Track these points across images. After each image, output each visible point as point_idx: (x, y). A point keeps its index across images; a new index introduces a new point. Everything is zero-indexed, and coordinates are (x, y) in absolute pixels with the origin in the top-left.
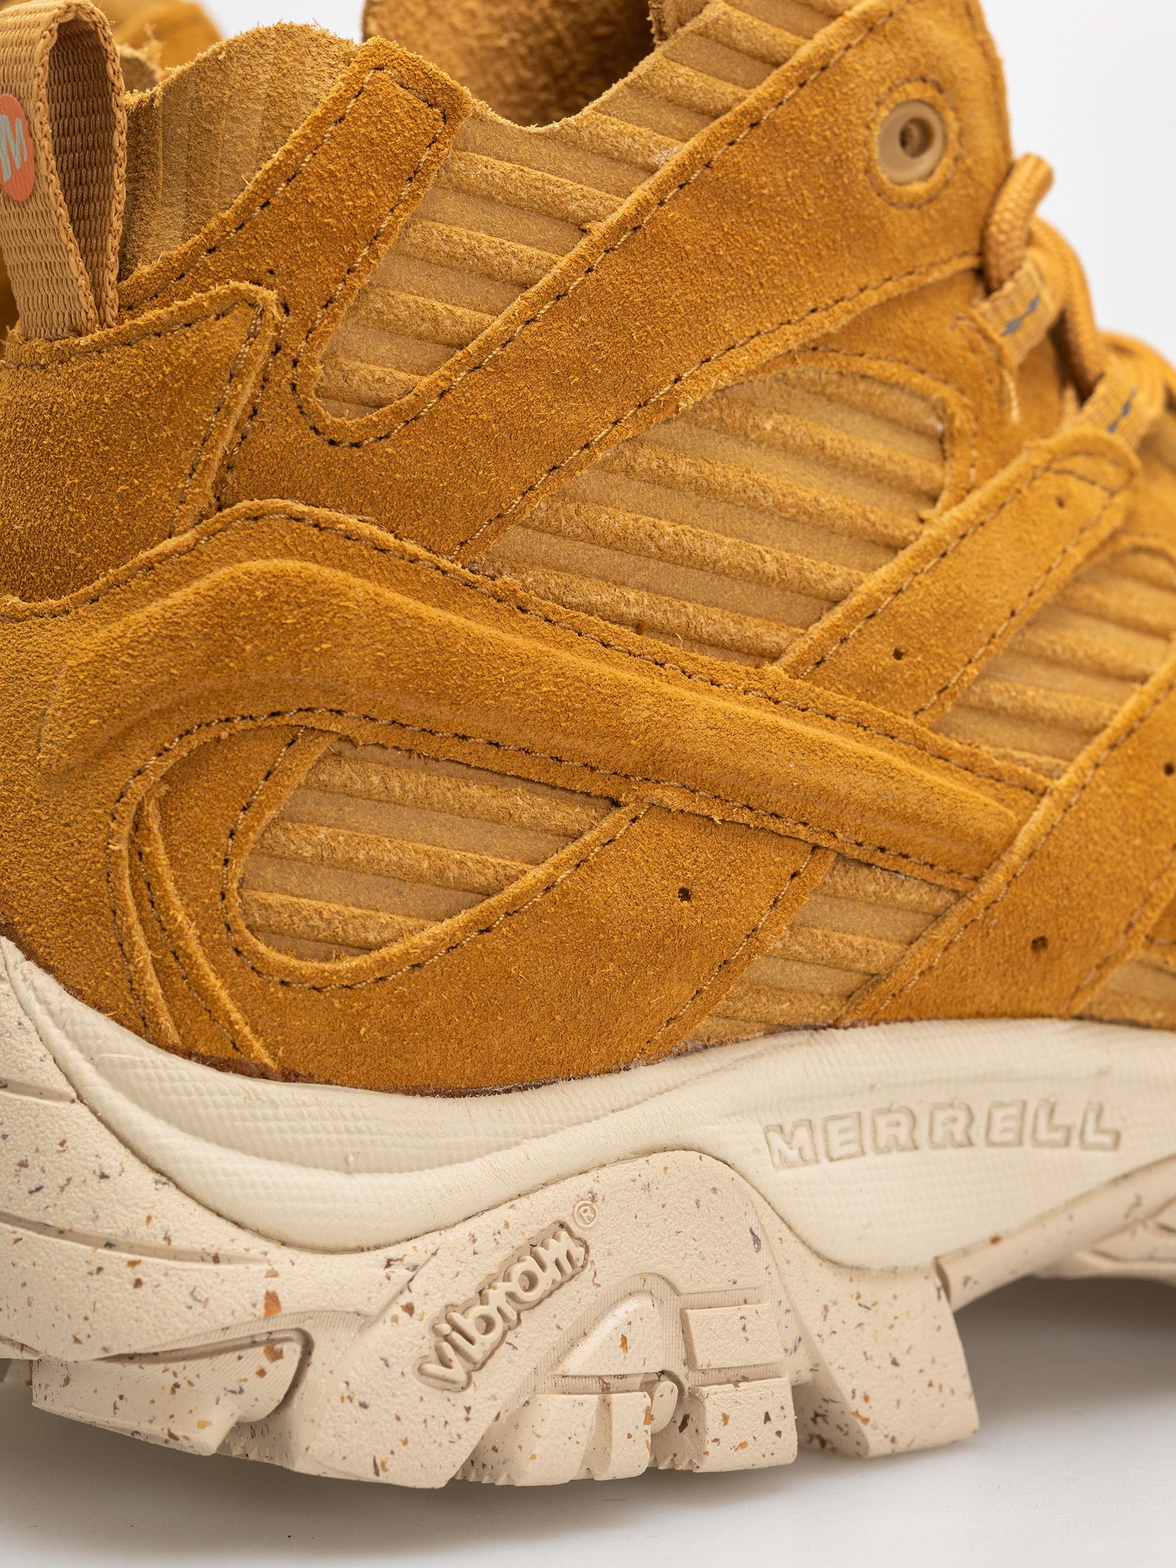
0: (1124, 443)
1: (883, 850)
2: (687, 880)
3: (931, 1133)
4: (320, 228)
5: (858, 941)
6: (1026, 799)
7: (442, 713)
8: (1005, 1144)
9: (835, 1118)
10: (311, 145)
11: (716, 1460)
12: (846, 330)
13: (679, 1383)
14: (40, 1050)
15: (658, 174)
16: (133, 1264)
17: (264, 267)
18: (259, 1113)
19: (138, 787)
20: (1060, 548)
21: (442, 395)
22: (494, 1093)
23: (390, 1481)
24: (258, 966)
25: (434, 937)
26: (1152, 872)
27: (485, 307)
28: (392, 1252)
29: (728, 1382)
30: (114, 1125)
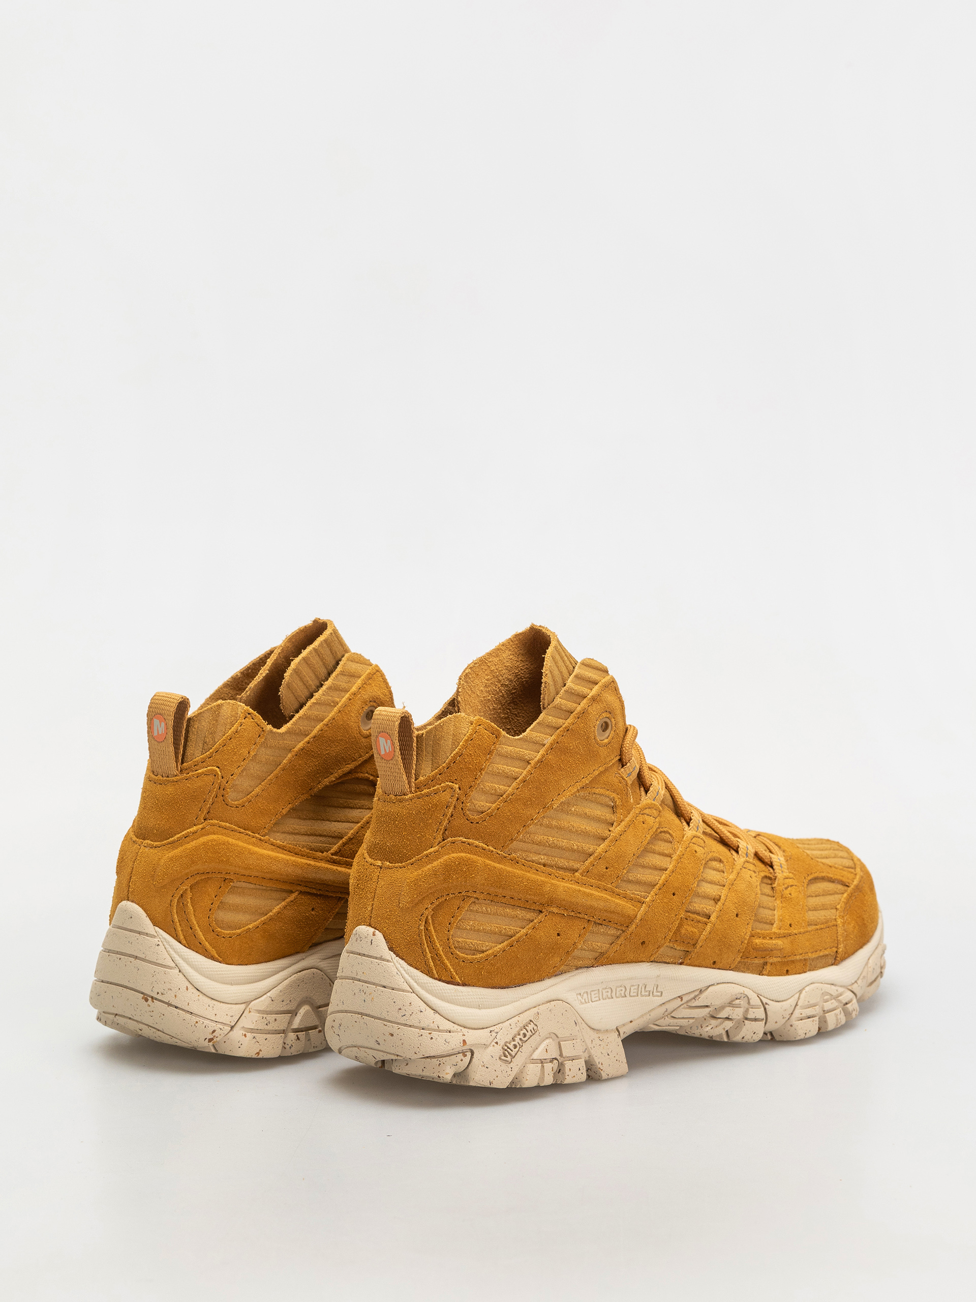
0: (657, 803)
1: (605, 920)
2: (559, 931)
3: (616, 994)
4: (468, 768)
5: (599, 944)
6: (639, 905)
7: (500, 891)
8: (634, 996)
9: (593, 991)
10: (465, 747)
11: (568, 1080)
12: (590, 782)
13: (558, 1061)
14: (403, 980)
15: (545, 746)
16: (430, 1033)
17: (455, 779)
18: (458, 994)
19: (427, 912)
20: (644, 836)
21: (498, 809)
22: (512, 987)
23: (494, 1087)
24: (457, 957)
25: (500, 948)
26: (671, 922)
27: (506, 785)
28: (491, 1029)
29: (570, 1060)
30: (423, 999)
